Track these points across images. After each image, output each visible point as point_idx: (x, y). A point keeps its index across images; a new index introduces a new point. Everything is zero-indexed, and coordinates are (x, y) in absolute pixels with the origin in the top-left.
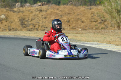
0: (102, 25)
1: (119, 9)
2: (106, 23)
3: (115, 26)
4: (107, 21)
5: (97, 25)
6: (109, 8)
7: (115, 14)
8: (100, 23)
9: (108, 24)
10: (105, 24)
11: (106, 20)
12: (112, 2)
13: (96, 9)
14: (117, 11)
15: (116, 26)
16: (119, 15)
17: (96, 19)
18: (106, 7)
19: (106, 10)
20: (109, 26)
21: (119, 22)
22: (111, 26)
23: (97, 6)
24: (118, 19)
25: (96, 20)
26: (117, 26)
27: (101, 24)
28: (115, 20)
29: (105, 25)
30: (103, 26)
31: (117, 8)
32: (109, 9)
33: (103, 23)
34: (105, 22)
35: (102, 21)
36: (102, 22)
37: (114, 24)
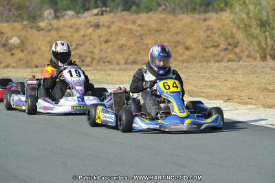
0: (229, 54)
1: (264, 18)
2: (237, 50)
3: (256, 56)
4: (240, 44)
5: (218, 55)
6: (244, 16)
7: (256, 29)
8: (226, 49)
9: (242, 51)
10: (235, 52)
11: (238, 43)
12: (250, 3)
13: (217, 19)
14: (258, 22)
15: (258, 56)
16: (265, 32)
17: (216, 42)
18: (236, 13)
19: (236, 21)
20: (244, 57)
21: (264, 46)
22: (249, 56)
23: (220, 13)
24: (262, 39)
25: (216, 44)
26: (260, 55)
27: (227, 52)
28: (255, 42)
29: (236, 55)
30: (231, 56)
31: (260, 16)
32: (242, 20)
33: (232, 50)
34: (236, 47)
35: (230, 45)
36: (229, 47)
37: (254, 52)
